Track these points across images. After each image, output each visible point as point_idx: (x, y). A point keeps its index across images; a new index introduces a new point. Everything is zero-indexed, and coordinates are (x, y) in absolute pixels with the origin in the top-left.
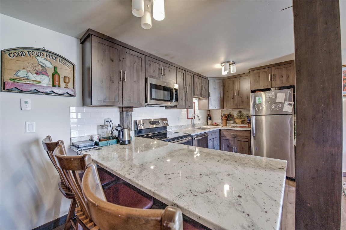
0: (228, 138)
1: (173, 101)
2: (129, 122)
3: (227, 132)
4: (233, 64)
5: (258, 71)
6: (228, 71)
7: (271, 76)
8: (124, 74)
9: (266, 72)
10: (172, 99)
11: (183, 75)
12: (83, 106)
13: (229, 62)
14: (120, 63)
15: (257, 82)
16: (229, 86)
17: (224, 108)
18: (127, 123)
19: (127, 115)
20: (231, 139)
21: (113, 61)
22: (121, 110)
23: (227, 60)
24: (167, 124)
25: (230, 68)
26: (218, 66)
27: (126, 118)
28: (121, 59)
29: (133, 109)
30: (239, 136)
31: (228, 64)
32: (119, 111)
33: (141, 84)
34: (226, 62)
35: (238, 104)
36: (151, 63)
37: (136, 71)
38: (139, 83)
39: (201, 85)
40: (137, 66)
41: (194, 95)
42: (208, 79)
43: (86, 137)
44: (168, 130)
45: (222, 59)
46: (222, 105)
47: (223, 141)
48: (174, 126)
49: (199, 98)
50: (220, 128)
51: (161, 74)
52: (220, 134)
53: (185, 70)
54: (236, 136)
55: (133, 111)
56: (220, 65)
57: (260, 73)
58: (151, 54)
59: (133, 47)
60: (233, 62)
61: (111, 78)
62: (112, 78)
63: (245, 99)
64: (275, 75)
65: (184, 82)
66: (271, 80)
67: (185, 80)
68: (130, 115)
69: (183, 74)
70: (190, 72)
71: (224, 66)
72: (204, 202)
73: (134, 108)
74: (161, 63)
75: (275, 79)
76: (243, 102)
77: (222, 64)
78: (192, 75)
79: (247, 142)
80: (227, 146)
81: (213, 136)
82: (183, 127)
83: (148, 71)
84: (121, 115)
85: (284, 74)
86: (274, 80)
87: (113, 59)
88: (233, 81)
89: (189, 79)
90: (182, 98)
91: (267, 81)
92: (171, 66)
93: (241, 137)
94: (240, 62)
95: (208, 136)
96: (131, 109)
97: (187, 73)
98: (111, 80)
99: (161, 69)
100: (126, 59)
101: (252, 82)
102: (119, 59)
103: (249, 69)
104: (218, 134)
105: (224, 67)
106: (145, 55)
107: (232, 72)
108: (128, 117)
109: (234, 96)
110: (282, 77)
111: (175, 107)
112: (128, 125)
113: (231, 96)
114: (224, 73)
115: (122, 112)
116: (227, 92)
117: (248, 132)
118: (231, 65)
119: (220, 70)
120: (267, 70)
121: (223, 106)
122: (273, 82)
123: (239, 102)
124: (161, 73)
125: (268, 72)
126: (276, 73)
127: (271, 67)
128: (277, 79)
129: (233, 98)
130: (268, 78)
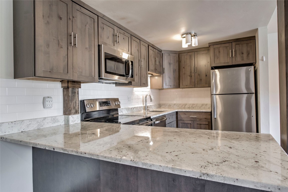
0: (186, 122)
1: (129, 76)
2: (76, 102)
3: (185, 114)
4: (194, 36)
5: (219, 46)
6: (189, 44)
7: (232, 52)
8: (75, 37)
9: (226, 47)
10: (127, 74)
11: (137, 45)
12: (14, 78)
13: (190, 34)
14: (70, 22)
15: (218, 58)
16: (185, 61)
17: (180, 87)
18: (74, 104)
19: (74, 93)
20: (190, 122)
21: (61, 19)
22: (66, 85)
23: (189, 32)
24: (119, 106)
25: (192, 41)
26: (177, 37)
27: (72, 96)
28: (71, 17)
29: (80, 85)
30: (199, 118)
31: (190, 35)
32: (62, 87)
33: (93, 52)
34: (187, 34)
35: (196, 82)
36: (104, 27)
37: (88, 35)
38: (91, 51)
39: (156, 59)
40: (89, 29)
41: (149, 70)
42: (163, 52)
43: (18, 122)
44: (119, 114)
45: (183, 30)
46: (178, 83)
47: (180, 125)
48: (125, 108)
49: (152, 74)
50: (177, 111)
51: (115, 42)
52: (177, 118)
53: (140, 39)
54: (196, 119)
55: (80, 88)
56: (181, 36)
57: (221, 48)
58: (104, 16)
59: (84, 3)
60: (195, 33)
61: (58, 41)
62: (60, 41)
63: (203, 77)
64: (235, 51)
65: (139, 53)
66: (232, 56)
67: (139, 51)
68: (77, 93)
69: (137, 43)
70: (145, 42)
71: (184, 37)
72: (231, 169)
73: (82, 84)
74: (116, 28)
76: (201, 80)
77: (182, 35)
78: (147, 46)
79: (208, 125)
81: (170, 119)
82: (134, 109)
83: (101, 37)
84: (65, 93)
85: (245, 50)
86: (235, 56)
87: (61, 17)
88: (191, 56)
89: (144, 50)
90: (137, 73)
91: (228, 58)
92: (125, 33)
93: (200, 120)
94: (202, 34)
95: (166, 119)
96: (79, 85)
97: (142, 42)
98: (59, 44)
99: (115, 35)
100: (76, 18)
101: (212, 58)
102: (68, 17)
103: (209, 43)
104: (175, 117)
105: (185, 39)
106: (98, 16)
107: (193, 45)
108: (74, 96)
109: (191, 72)
110: (243, 53)
111: (130, 84)
112: (75, 106)
113: (188, 73)
114: (185, 46)
115: (66, 89)
116: (183, 69)
117: (208, 113)
118: (193, 37)
119: (181, 43)
120: (227, 45)
121: (179, 85)
122: (234, 59)
123: (196, 80)
124: (115, 40)
125: (228, 48)
126: (236, 49)
127: (232, 42)
128: (238, 55)
129: (190, 76)
130: (228, 54)
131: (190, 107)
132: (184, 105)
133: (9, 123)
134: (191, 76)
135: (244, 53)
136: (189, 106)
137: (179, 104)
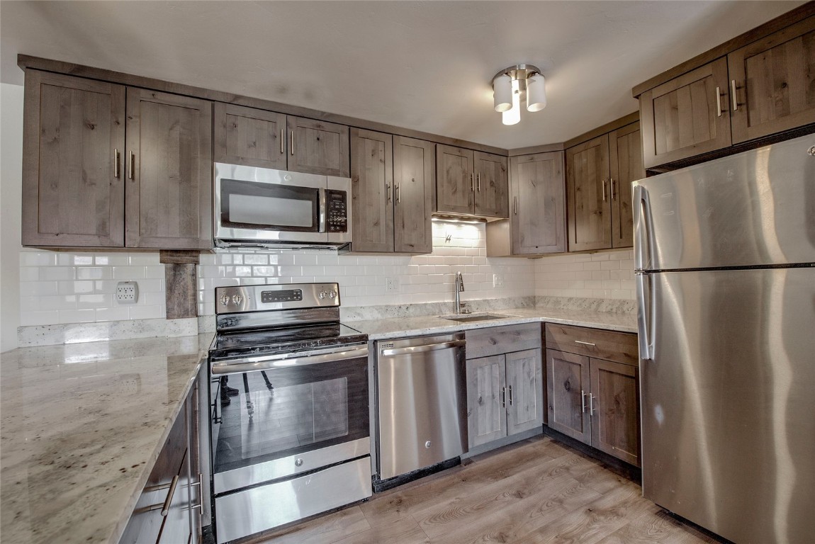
0: (568, 357)
2: (185, 293)
3: (565, 333)
5: (671, 86)
7: (726, 94)
9: (703, 82)
11: (382, 148)
14: (119, 130)
15: (668, 133)
16: (584, 169)
17: (572, 251)
18: (179, 295)
21: (93, 128)
28: (122, 119)
30: (604, 352)
35: (616, 231)
36: (238, 122)
38: (188, 181)
39: (472, 176)
40: (181, 134)
41: (435, 210)
46: (565, 237)
47: (552, 364)
48: (373, 307)
50: (541, 319)
52: (544, 341)
54: (595, 350)
57: (680, 93)
64: (745, 87)
65: (390, 169)
66: (728, 111)
67: (389, 163)
74: (282, 119)
75: (746, 104)
79: (634, 380)
80: (566, 385)
81: (501, 344)
85: (794, 68)
86: (744, 107)
87: (93, 123)
90: (378, 219)
91: (710, 122)
98: (84, 180)
100: (139, 117)
101: (649, 137)
102: (113, 120)
103: (634, 89)
106: (213, 101)
109: (600, 201)
110: (785, 85)
113: (592, 204)
116: (579, 193)
120: (707, 71)
121: (568, 242)
122: (738, 119)
123: (616, 224)
125: (710, 82)
126: (749, 77)
127: (726, 55)
128: (758, 99)
129: (598, 212)
130: (711, 108)
131: (614, 311)
132: (595, 304)
133: (38, 328)
134: (600, 213)
135: (790, 83)
136: (610, 307)
137: (581, 299)
